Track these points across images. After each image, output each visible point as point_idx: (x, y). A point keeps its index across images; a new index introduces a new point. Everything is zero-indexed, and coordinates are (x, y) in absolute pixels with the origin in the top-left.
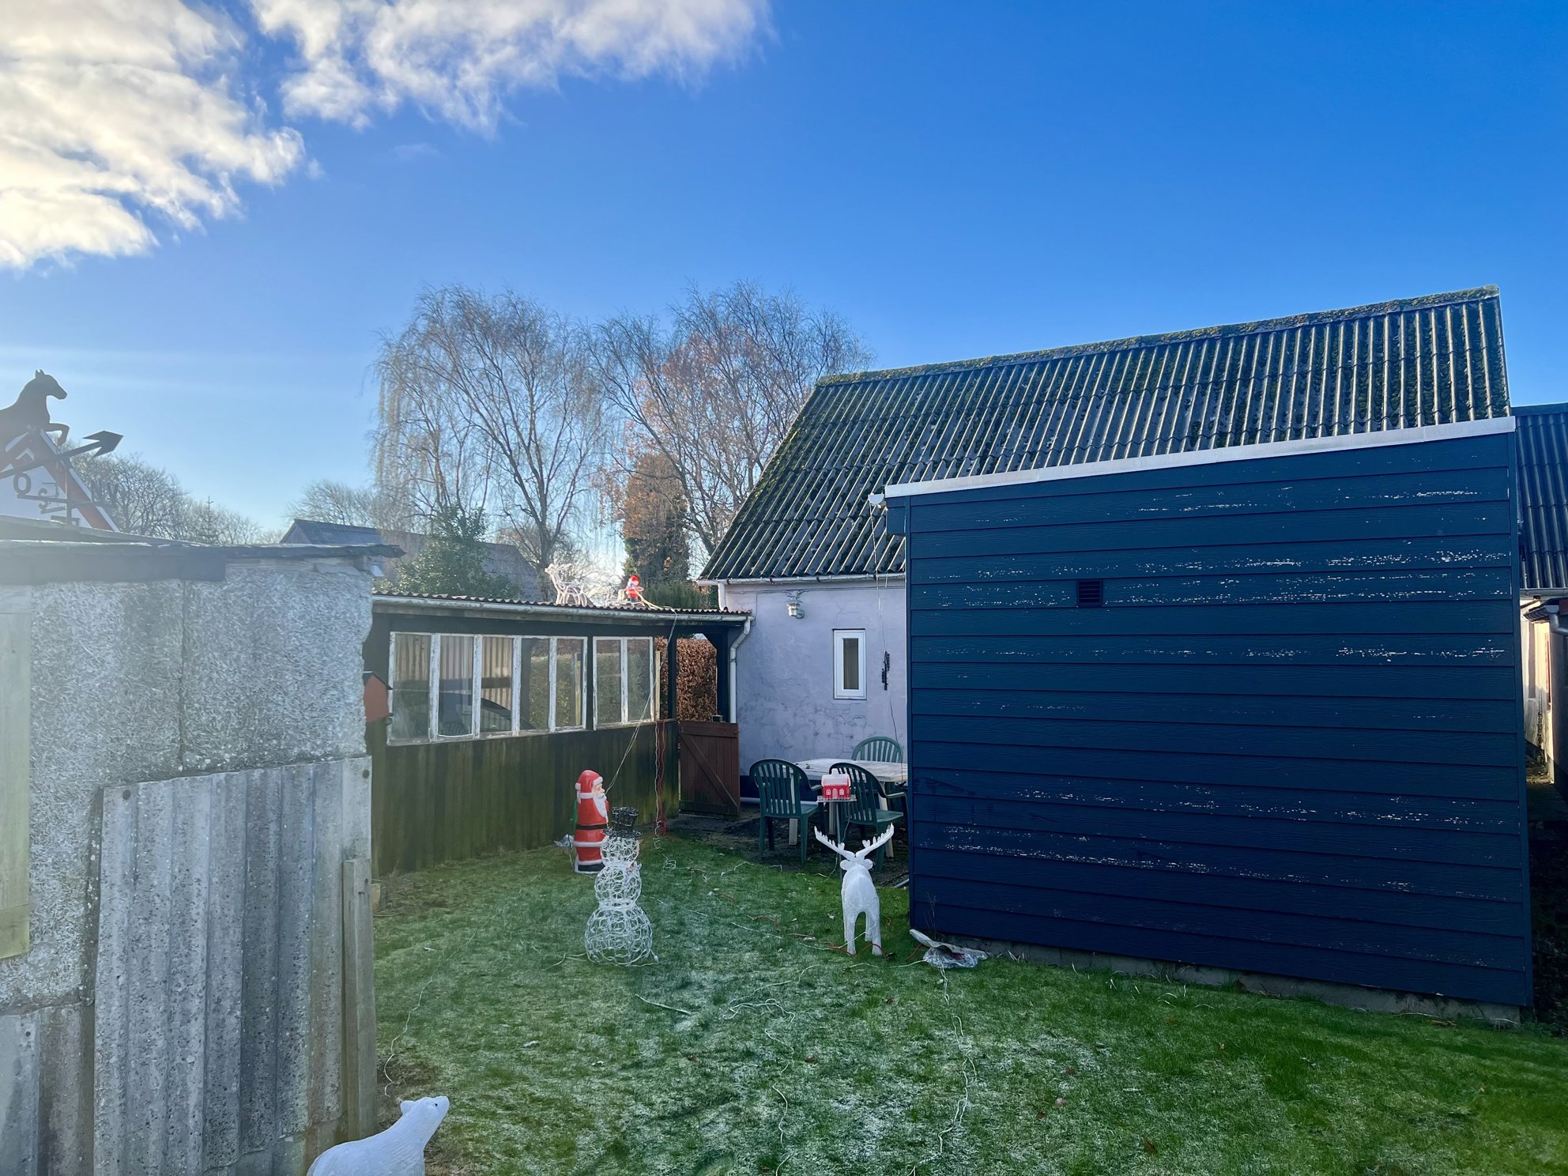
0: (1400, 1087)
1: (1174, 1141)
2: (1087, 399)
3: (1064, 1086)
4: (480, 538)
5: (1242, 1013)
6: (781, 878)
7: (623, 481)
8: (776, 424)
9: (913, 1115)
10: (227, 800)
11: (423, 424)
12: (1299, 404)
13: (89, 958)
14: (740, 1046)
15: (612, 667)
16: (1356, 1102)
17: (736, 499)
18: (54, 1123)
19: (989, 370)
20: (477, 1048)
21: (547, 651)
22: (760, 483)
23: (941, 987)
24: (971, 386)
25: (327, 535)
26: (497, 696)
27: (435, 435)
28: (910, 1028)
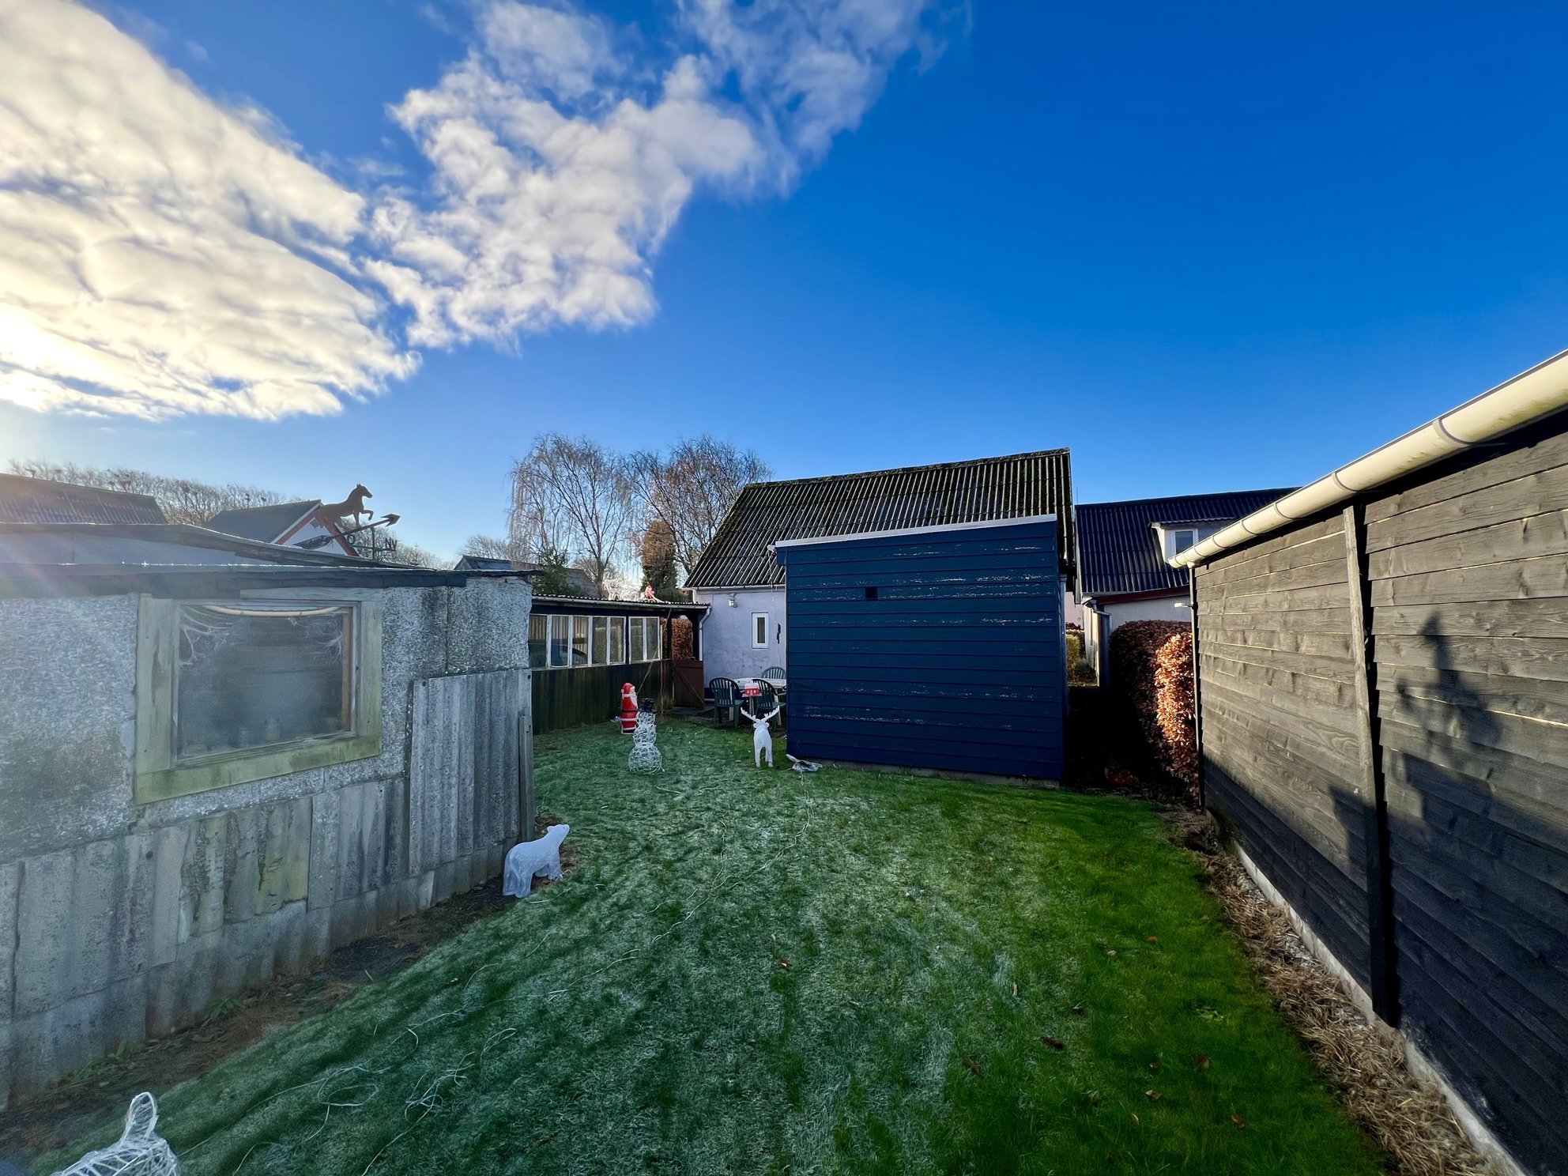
0: (1000, 813)
1: (898, 836)
2: (878, 498)
3: (853, 817)
4: (565, 566)
5: (936, 786)
6: (725, 735)
7: (641, 536)
8: (724, 506)
9: (784, 830)
10: (468, 687)
11: (535, 505)
12: (978, 503)
13: (407, 757)
14: (705, 805)
15: (638, 634)
16: (980, 818)
17: (702, 545)
18: (392, 832)
19: (830, 483)
20: (578, 810)
21: (605, 625)
22: (715, 538)
23: (800, 779)
24: (822, 490)
25: (481, 564)
26: (579, 648)
27: (541, 511)
28: (785, 796)
